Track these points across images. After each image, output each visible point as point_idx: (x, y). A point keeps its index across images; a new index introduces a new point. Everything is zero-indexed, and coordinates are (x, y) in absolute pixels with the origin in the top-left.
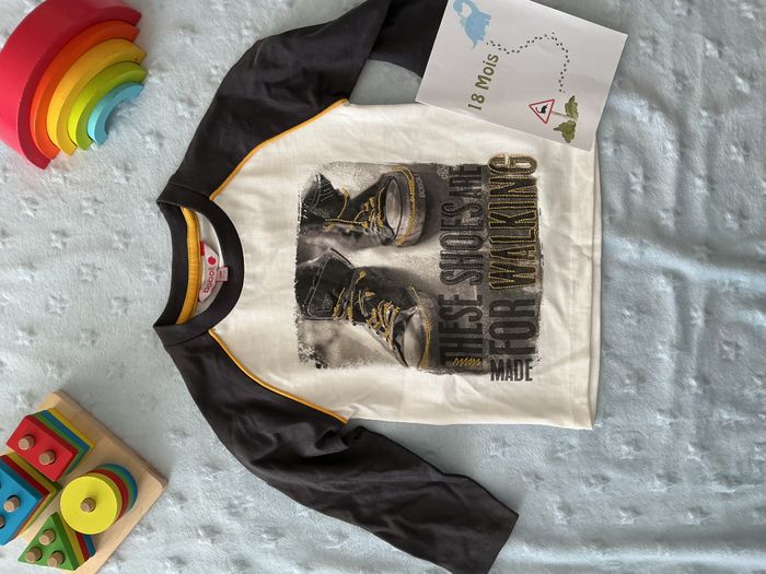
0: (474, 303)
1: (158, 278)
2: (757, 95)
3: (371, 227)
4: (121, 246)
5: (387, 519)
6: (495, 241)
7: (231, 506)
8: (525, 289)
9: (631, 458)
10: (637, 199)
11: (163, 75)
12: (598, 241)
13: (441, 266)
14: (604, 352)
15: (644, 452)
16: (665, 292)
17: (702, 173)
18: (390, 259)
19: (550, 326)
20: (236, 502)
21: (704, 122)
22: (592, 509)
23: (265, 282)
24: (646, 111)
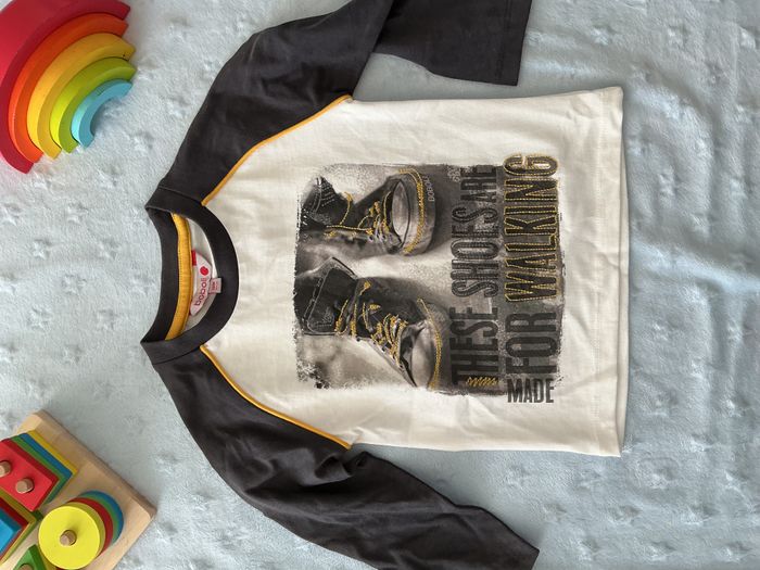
0: (488, 316)
1: (146, 290)
3: (376, 235)
4: (107, 255)
5: (394, 554)
6: (512, 249)
7: (225, 538)
8: (545, 301)
9: (662, 487)
10: (668, 202)
11: (153, 71)
12: (625, 249)
13: (453, 276)
14: (633, 371)
15: (676, 482)
16: (700, 305)
17: (739, 173)
18: (396, 268)
19: (573, 342)
20: (230, 534)
21: (740, 118)
22: (620, 545)
23: (261, 295)
24: (676, 106)
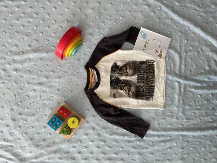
0: (143, 86)
1: (84, 81)
2: (194, 50)
3: (124, 72)
4: (77, 75)
5: (126, 126)
6: (147, 75)
7: (97, 124)
8: (152, 84)
9: (170, 115)
10: (172, 68)
11: (86, 43)
12: (165, 76)
13: (137, 80)
14: (166, 96)
15: (172, 114)
16: (177, 85)
17: (184, 64)
18: (127, 78)
19: (156, 91)
20: (98, 123)
21: (184, 55)
22: (163, 125)
23: (104, 82)
24: (174, 52)
